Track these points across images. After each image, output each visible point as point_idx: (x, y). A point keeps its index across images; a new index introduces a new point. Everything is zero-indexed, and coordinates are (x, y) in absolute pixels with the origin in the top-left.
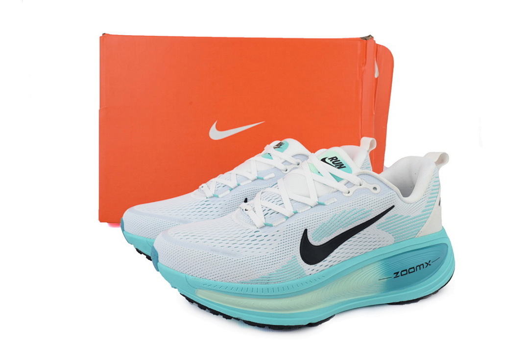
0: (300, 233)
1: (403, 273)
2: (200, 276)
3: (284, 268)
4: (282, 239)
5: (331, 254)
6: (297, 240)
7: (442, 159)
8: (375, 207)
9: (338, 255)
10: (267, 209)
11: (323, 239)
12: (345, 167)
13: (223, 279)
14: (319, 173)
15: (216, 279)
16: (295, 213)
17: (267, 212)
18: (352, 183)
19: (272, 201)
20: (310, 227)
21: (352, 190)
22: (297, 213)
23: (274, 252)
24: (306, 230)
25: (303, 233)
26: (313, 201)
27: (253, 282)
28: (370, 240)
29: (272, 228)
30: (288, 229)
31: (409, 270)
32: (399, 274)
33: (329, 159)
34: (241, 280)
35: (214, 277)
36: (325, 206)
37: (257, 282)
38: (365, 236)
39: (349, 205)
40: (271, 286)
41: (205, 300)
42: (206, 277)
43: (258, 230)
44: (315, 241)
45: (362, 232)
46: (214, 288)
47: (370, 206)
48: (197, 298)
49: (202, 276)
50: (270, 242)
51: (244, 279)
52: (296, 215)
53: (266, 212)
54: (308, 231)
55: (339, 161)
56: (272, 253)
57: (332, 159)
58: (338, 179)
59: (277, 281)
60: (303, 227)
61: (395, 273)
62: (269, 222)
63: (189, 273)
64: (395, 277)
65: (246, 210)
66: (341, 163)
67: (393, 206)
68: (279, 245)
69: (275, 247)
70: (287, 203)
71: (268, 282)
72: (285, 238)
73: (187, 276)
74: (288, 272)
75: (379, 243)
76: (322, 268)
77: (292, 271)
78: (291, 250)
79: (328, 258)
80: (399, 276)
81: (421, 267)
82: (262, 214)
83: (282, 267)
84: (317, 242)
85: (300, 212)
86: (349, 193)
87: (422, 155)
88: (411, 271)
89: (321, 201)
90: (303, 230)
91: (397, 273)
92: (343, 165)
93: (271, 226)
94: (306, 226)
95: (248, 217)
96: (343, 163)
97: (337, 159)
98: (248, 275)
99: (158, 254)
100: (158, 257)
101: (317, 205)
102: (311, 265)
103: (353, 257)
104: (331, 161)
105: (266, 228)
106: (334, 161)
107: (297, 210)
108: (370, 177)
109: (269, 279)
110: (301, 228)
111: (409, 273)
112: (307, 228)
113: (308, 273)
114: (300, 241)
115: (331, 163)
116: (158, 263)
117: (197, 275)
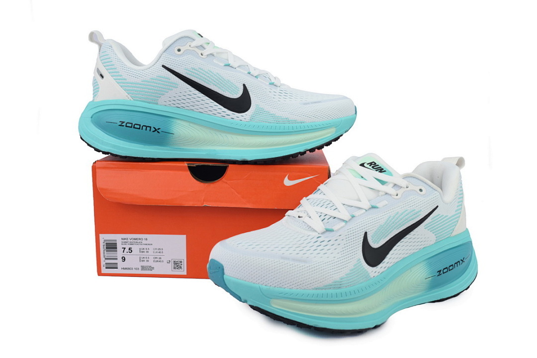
0: (361, 237)
2: (274, 286)
3: (352, 272)
4: (346, 243)
5: (387, 256)
6: (359, 243)
7: (460, 163)
8: (423, 207)
9: (393, 256)
10: (323, 215)
11: (381, 241)
12: (385, 171)
13: (298, 287)
14: (362, 177)
15: (291, 287)
16: (352, 217)
17: (324, 218)
18: (399, 186)
19: (325, 206)
20: (370, 230)
21: (400, 192)
22: (354, 217)
23: (340, 256)
24: (366, 233)
25: (363, 236)
26: (366, 205)
27: (327, 287)
28: (418, 240)
29: (333, 233)
30: (349, 233)
33: (368, 164)
34: (316, 286)
35: (289, 285)
36: (378, 209)
37: (329, 287)
39: (400, 207)
40: (343, 290)
41: (280, 310)
42: (281, 285)
43: (319, 235)
44: (374, 244)
45: (412, 233)
46: (290, 296)
47: (420, 206)
48: (272, 308)
49: (276, 285)
50: (334, 247)
51: (318, 285)
52: (354, 218)
53: (322, 217)
54: (368, 234)
55: (378, 165)
56: (339, 257)
57: (371, 164)
58: (383, 183)
59: (348, 285)
60: (363, 230)
61: (438, 271)
62: (329, 227)
63: (262, 283)
65: (299, 217)
66: (380, 167)
67: (437, 207)
68: (344, 249)
69: (340, 251)
70: (340, 207)
71: (340, 286)
72: (348, 242)
73: (260, 286)
74: (356, 275)
75: (424, 243)
76: (382, 270)
77: (359, 273)
78: (355, 253)
79: (386, 260)
82: (320, 220)
83: (351, 271)
84: (376, 244)
85: (357, 215)
86: (397, 195)
87: (440, 159)
89: (374, 204)
90: (364, 233)
91: (440, 271)
92: (383, 169)
93: (332, 231)
94: (365, 229)
95: (304, 224)
96: (382, 167)
97: (375, 164)
98: (322, 281)
99: (223, 267)
100: (223, 269)
101: (370, 208)
102: (373, 267)
103: (404, 258)
104: (370, 166)
105: (328, 233)
106: (373, 165)
107: (353, 214)
108: (414, 179)
109: (341, 283)
110: (361, 231)
112: (367, 231)
113: (372, 275)
115: (371, 167)
116: (224, 276)
117: (271, 284)
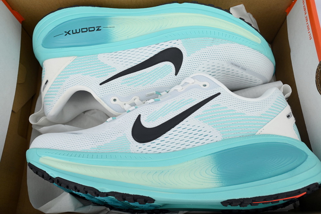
1: (93, 29)
6: (184, 68)
20: (172, 76)
25: (179, 73)
28: (121, 60)
31: (87, 30)
32: (96, 29)
38: (127, 63)
44: (170, 65)
54: (175, 74)
60: (178, 77)
61: (100, 30)
64: (100, 27)
68: (198, 66)
75: (112, 56)
76: (166, 44)
78: (190, 61)
80: (97, 27)
81: (74, 32)
83: (199, 49)
88: (85, 30)
91: (98, 30)
102: (175, 48)
111: (87, 28)
112: (175, 76)
113: (179, 42)
114: (182, 67)
